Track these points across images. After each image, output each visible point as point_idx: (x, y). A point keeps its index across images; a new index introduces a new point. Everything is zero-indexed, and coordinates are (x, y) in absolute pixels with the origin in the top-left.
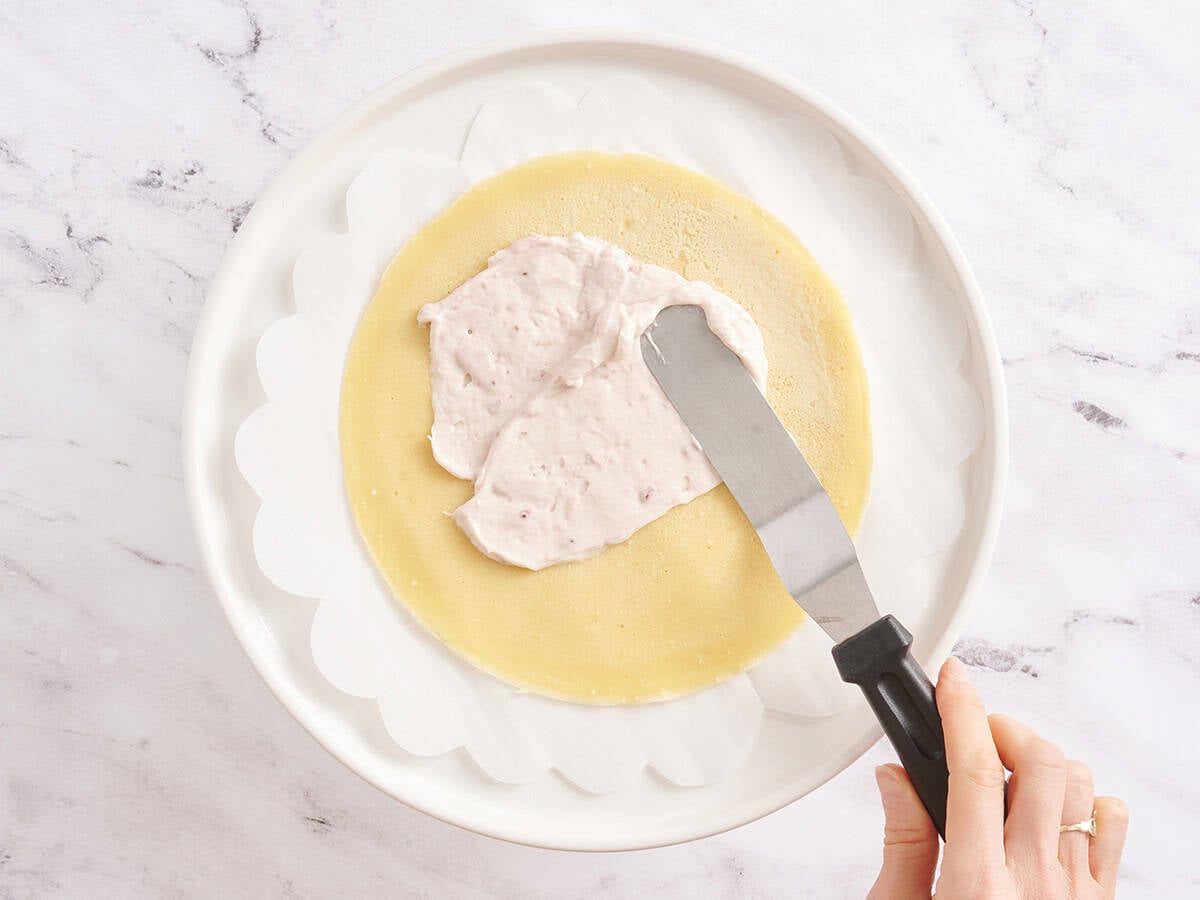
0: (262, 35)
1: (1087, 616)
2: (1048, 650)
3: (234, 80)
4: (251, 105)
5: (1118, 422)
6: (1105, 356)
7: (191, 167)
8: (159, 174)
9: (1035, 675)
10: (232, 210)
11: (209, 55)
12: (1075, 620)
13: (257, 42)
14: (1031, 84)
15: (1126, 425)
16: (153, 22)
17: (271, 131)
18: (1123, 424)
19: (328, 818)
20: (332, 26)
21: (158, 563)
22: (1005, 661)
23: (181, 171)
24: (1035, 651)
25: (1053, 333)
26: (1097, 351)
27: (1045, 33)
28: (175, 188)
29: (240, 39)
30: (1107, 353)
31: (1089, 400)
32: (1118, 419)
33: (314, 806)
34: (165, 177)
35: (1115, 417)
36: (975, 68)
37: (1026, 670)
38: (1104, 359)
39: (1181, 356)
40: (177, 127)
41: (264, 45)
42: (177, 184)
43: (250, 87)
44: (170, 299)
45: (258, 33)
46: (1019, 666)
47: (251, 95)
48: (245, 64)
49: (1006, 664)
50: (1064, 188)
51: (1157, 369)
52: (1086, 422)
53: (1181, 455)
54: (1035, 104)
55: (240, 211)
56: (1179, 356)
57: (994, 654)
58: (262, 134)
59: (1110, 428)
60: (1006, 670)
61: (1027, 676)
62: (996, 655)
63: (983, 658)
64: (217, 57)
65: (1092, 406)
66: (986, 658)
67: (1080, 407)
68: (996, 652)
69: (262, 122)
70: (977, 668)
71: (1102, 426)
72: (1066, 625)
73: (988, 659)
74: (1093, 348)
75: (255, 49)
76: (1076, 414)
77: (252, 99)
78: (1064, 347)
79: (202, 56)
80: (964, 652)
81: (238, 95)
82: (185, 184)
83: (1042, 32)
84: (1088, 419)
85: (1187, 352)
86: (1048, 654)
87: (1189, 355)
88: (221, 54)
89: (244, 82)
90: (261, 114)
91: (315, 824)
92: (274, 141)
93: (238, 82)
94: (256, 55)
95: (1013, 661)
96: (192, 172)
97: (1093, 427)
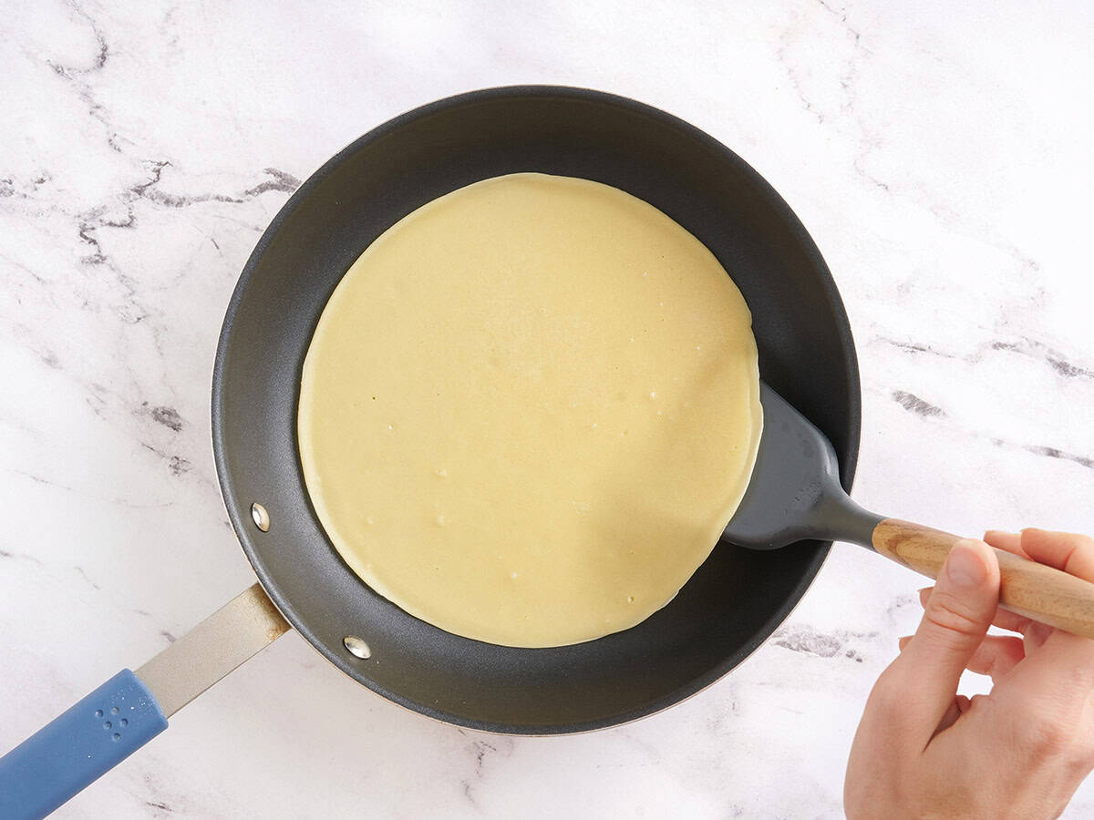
0: (109, 51)
1: (910, 601)
2: (872, 635)
3: (82, 93)
4: (97, 116)
5: (937, 411)
6: (923, 347)
7: (41, 176)
8: (11, 183)
9: (859, 660)
10: (79, 216)
11: (59, 70)
12: (898, 606)
13: (104, 58)
14: (845, 86)
15: (944, 413)
16: (6, 41)
17: (116, 140)
18: (941, 412)
19: (168, 803)
20: (175, 41)
21: (6, 555)
22: (830, 646)
23: (32, 180)
24: (859, 636)
25: (871, 326)
26: (914, 342)
27: (858, 37)
28: (25, 196)
29: (88, 55)
30: (924, 344)
31: (908, 389)
32: (936, 408)
33: (154, 791)
34: (17, 186)
35: (934, 405)
36: (790, 71)
37: (850, 655)
38: (921, 350)
39: (997, 346)
40: (28, 139)
41: (110, 60)
42: (28, 192)
43: (97, 100)
44: (20, 302)
45: (105, 49)
46: (844, 651)
47: (98, 107)
48: (92, 79)
49: (831, 650)
50: (879, 185)
51: (973, 359)
52: (905, 410)
53: (999, 443)
54: (850, 105)
55: (86, 216)
56: (995, 346)
57: (819, 640)
58: (107, 143)
59: (929, 418)
60: (831, 655)
61: (852, 661)
62: (821, 640)
63: (807, 642)
64: (66, 72)
65: (912, 397)
66: (810, 643)
67: (898, 396)
68: (820, 637)
69: (108, 133)
70: (803, 654)
71: (921, 415)
72: (889, 610)
73: (813, 644)
74: (910, 339)
75: (102, 65)
76: (894, 402)
77: (99, 112)
78: (882, 338)
79: (51, 72)
80: (790, 638)
81: (87, 108)
82: (35, 192)
83: (855, 36)
84: (907, 409)
85: (1003, 342)
86: (872, 639)
87: (1006, 345)
88: (69, 69)
89: (91, 95)
90: (108, 125)
91: (156, 809)
92: (119, 150)
93: (85, 96)
94: (103, 69)
95: (837, 646)
96: (42, 181)
97: (912, 416)
